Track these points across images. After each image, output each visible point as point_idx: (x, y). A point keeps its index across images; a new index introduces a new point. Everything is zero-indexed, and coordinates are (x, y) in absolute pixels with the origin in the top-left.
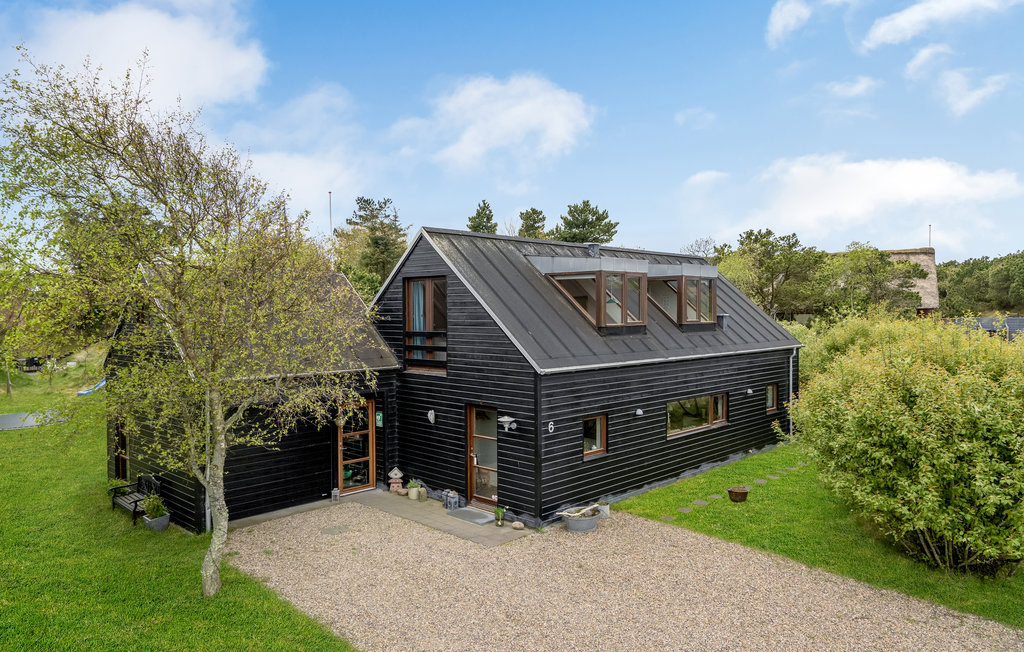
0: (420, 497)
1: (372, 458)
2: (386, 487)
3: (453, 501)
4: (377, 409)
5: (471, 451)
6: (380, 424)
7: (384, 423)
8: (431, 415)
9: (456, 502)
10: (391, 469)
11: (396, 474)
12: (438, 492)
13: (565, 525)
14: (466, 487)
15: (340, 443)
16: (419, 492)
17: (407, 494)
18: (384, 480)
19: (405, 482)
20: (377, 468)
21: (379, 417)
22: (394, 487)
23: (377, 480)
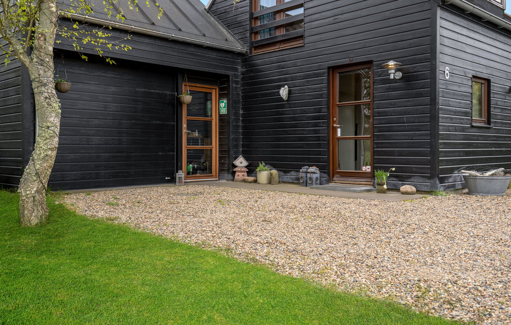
0: (270, 182)
1: (215, 145)
2: (230, 176)
3: (314, 176)
4: (221, 96)
5: (334, 122)
6: (224, 111)
7: (228, 110)
8: (284, 92)
9: (317, 178)
10: (236, 158)
11: (241, 162)
12: (293, 175)
13: (468, 188)
14: (329, 162)
15: (185, 126)
16: (271, 174)
17: (255, 181)
18: (228, 170)
19: (251, 170)
20: (220, 158)
21: (223, 104)
22: (240, 176)
23: (221, 170)
